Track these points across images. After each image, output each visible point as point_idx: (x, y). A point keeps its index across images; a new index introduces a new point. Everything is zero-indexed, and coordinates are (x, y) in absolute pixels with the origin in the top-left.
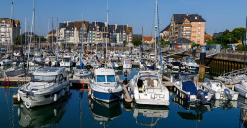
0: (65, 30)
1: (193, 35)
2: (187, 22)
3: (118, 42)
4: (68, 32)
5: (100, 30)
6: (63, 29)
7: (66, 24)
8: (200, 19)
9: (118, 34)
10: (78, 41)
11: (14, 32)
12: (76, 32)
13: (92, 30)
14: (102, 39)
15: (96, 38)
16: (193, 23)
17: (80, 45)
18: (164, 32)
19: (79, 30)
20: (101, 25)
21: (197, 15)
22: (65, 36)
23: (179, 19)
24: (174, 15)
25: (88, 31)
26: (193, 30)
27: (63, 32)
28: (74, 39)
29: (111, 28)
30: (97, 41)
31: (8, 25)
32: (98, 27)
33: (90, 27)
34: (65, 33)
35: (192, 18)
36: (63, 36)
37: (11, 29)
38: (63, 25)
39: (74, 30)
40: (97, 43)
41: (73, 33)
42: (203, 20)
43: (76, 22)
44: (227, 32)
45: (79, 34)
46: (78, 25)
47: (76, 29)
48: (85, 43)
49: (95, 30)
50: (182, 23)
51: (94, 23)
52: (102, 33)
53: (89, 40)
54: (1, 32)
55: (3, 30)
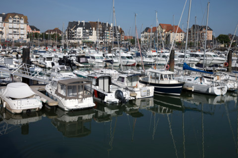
0: (84, 30)
2: (204, 30)
4: (87, 31)
6: (80, 29)
8: (210, 29)
10: (96, 40)
12: (94, 32)
15: (110, 37)
16: (208, 31)
19: (96, 29)
27: (82, 31)
30: (110, 39)
31: (22, 22)
34: (84, 32)
36: (81, 34)
38: (81, 25)
39: (92, 30)
41: (92, 32)
45: (97, 33)
47: (94, 28)
48: (101, 41)
53: (104, 38)
54: (13, 28)
55: (15, 26)
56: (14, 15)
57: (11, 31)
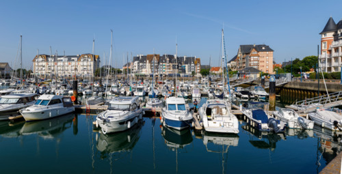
0: (138, 63)
1: (261, 64)
2: (254, 52)
3: (187, 72)
4: (141, 64)
5: (170, 61)
6: (136, 62)
7: (139, 58)
8: (268, 49)
9: (187, 65)
10: (150, 73)
11: (94, 65)
12: (148, 65)
13: (163, 62)
14: (171, 70)
15: (166, 69)
16: (260, 53)
17: (152, 76)
18: (232, 62)
19: (150, 62)
20: (171, 57)
21: (264, 46)
22: (138, 68)
23: (246, 50)
24: (241, 46)
25: (159, 63)
26: (261, 59)
27: (137, 65)
28: (147, 70)
29: (180, 60)
30: (167, 72)
31: (89, 60)
32: (168, 59)
33: (161, 59)
34: (138, 66)
35: (259, 48)
36: (137, 68)
37: (92, 63)
38: (137, 59)
39: (146, 63)
40: (167, 74)
41: (146, 65)
42: (271, 50)
43: (148, 56)
44: (297, 60)
45: (151, 66)
46: (150, 58)
47: (148, 61)
48: (157, 74)
49: (166, 62)
50: (249, 53)
51: (164, 56)
52: (171, 64)
53: (160, 71)
54: (83, 66)
55: (85, 63)
56: (83, 55)
57: (82, 68)
